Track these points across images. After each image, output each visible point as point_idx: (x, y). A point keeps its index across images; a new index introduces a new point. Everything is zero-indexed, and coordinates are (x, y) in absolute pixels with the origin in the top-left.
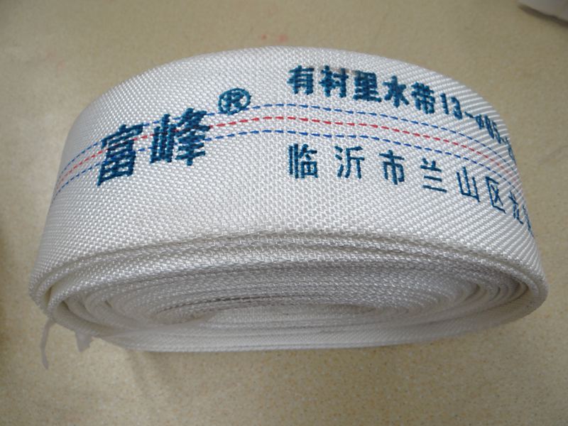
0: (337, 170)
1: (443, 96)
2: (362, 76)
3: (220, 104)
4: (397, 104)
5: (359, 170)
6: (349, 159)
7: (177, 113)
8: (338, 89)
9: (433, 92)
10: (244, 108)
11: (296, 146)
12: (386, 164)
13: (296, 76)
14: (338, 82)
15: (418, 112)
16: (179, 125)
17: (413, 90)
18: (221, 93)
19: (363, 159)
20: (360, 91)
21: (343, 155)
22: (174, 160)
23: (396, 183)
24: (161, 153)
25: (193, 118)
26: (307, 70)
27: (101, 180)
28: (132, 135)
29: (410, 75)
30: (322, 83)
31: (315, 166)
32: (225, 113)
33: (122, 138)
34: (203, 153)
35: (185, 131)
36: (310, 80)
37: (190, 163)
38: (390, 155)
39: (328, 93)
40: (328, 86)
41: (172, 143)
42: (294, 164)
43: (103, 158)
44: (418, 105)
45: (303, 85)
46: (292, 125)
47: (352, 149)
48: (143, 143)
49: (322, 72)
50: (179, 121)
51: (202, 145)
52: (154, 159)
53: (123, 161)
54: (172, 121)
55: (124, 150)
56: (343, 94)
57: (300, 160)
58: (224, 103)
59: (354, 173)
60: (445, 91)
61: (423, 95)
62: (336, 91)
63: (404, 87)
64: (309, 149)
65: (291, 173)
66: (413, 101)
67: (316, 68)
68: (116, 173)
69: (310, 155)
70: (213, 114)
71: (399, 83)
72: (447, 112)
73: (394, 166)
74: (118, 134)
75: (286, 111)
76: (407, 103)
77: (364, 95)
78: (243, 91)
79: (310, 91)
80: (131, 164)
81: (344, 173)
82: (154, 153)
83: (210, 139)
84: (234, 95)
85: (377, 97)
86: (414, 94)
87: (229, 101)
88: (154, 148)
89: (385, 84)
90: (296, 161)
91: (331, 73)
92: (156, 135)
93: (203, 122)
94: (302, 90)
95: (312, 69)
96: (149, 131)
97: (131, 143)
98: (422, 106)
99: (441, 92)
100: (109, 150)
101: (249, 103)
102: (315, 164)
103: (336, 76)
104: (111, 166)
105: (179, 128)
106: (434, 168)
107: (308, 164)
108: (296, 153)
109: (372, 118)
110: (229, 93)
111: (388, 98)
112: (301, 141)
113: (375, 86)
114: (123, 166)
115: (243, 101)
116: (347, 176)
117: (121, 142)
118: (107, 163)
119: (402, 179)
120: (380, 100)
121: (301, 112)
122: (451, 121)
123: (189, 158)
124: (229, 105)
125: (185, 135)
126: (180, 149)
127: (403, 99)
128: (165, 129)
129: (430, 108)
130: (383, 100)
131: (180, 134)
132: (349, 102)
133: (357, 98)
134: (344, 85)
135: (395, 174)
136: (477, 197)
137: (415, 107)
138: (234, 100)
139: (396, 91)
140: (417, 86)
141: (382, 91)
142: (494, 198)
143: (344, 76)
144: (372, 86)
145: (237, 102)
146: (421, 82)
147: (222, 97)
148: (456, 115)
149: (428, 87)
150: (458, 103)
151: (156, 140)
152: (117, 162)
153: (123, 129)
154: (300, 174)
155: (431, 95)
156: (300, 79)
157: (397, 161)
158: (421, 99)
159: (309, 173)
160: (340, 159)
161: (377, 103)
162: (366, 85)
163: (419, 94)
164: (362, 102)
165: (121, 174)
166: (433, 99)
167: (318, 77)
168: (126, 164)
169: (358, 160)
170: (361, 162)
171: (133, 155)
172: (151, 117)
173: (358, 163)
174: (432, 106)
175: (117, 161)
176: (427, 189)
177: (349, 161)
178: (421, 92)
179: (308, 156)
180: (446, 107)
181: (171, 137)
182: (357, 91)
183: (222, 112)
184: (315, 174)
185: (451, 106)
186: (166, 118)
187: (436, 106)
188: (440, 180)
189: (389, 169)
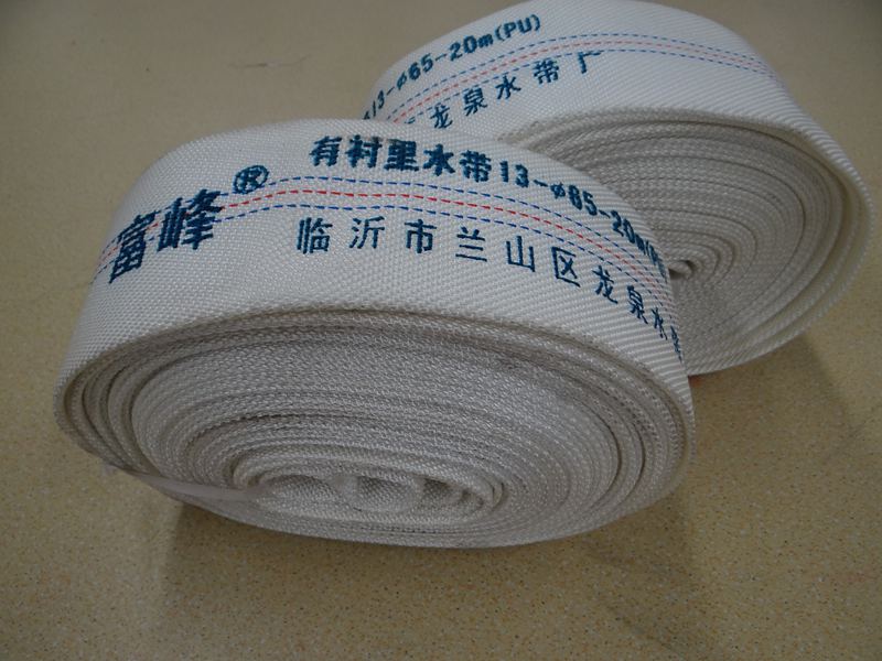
0: (350, 241)
1: (505, 165)
2: (398, 144)
3: (235, 183)
4: (438, 172)
5: (375, 240)
6: (367, 229)
7: (189, 194)
8: (367, 160)
9: (489, 160)
10: (260, 186)
11: (309, 220)
12: (411, 233)
13: (319, 148)
14: (368, 152)
15: (466, 179)
16: (190, 208)
17: (463, 158)
18: (235, 173)
19: (383, 229)
20: (393, 159)
21: (361, 227)
22: (179, 244)
23: (420, 251)
24: (168, 239)
25: (205, 200)
26: (333, 141)
27: (114, 276)
28: (145, 225)
30: (349, 153)
31: (327, 240)
32: (240, 192)
33: (135, 230)
34: (211, 236)
35: (194, 214)
36: (335, 150)
37: (195, 248)
38: (420, 224)
39: (354, 163)
40: (354, 156)
41: (181, 227)
42: (303, 239)
43: (117, 253)
44: (467, 174)
45: (327, 156)
46: (302, 198)
47: (372, 220)
48: (154, 232)
49: (351, 141)
50: (190, 204)
51: (211, 227)
52: (162, 246)
53: (133, 255)
54: (184, 205)
55: (136, 243)
56: (372, 164)
57: (311, 235)
58: (240, 181)
59: (369, 243)
60: (507, 159)
61: (476, 163)
62: (363, 162)
63: (450, 155)
64: (322, 223)
65: (299, 248)
66: (460, 169)
67: (345, 138)
68: (127, 268)
69: (324, 229)
70: (226, 194)
71: (445, 151)
72: (506, 180)
73: (420, 234)
74: (133, 226)
76: (452, 171)
77: (399, 164)
78: (262, 167)
79: (333, 162)
80: (140, 257)
81: (359, 242)
82: (162, 240)
83: (220, 221)
84: (252, 172)
85: (414, 165)
86: (463, 162)
87: (246, 179)
88: (162, 236)
89: (426, 152)
90: (307, 236)
91: (361, 142)
92: (165, 222)
93: (217, 203)
94: (324, 162)
95: (339, 139)
96: (160, 219)
97: (144, 233)
98: (472, 174)
99: (501, 160)
100: (123, 245)
101: (266, 180)
102: (328, 238)
103: (366, 145)
104: (123, 262)
105: (188, 211)
106: (476, 236)
107: (320, 238)
108: (308, 227)
109: (404, 187)
110: (247, 171)
111: (427, 166)
112: (315, 215)
113: (413, 154)
114: (133, 260)
115: (260, 179)
116: (360, 247)
117: (135, 234)
118: (120, 258)
119: (429, 248)
120: (417, 169)
121: (322, 186)
122: (512, 189)
123: (196, 242)
124: (244, 185)
125: (193, 218)
126: (188, 233)
127: (448, 167)
128: (176, 212)
129: (482, 175)
130: (421, 170)
131: (189, 216)
132: (379, 172)
133: (388, 167)
134: (375, 154)
135: (420, 244)
136: (532, 268)
137: (462, 175)
138: (251, 178)
139: (439, 159)
140: (468, 154)
141: (421, 158)
142: (561, 269)
143: (376, 144)
144: (408, 155)
145: (253, 180)
146: (473, 150)
147: (238, 176)
148: (519, 182)
149: (483, 155)
150: (526, 171)
151: (165, 226)
152: (129, 256)
153: (138, 220)
154: (308, 249)
155: (487, 162)
156: (325, 151)
157: (426, 230)
158: (472, 166)
159: (320, 247)
160: (357, 230)
161: (413, 172)
162: (402, 155)
163: (470, 162)
164: (396, 174)
165: (131, 268)
166: (489, 167)
167: (344, 148)
168: (136, 257)
169: (377, 231)
170: (380, 232)
171: (143, 247)
172: (162, 203)
173: (376, 233)
174: (486, 173)
175: (129, 255)
176: (460, 258)
177: (366, 232)
178: (473, 160)
179: (321, 231)
180: (505, 174)
181: (181, 220)
182: (389, 161)
183: (237, 191)
184: (326, 248)
185: (514, 174)
186: (178, 202)
187: (490, 174)
188: (481, 249)
189: (415, 238)
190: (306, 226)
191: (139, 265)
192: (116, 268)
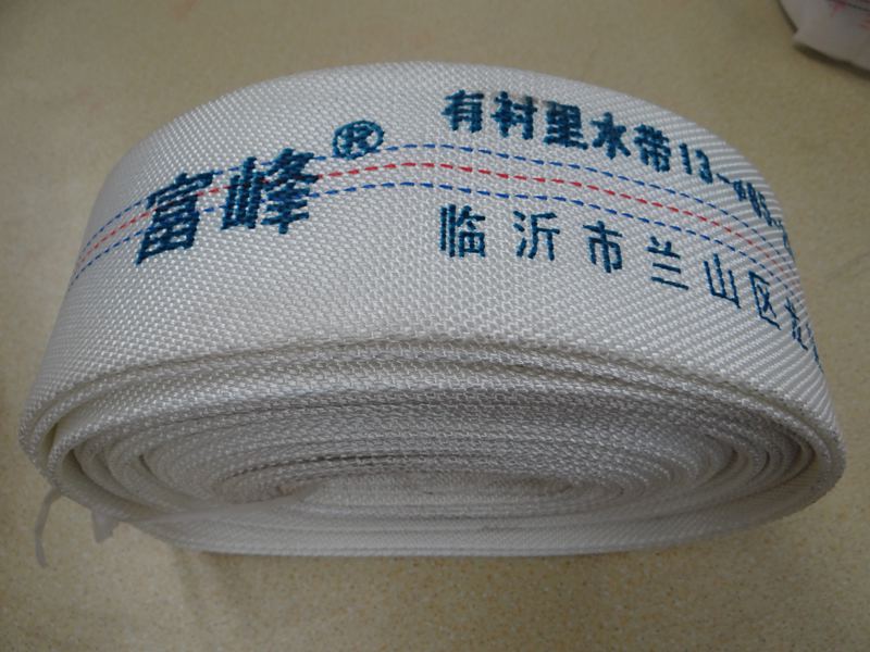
0: (516, 246)
1: (684, 147)
2: (558, 109)
3: (335, 144)
4: (612, 154)
5: (551, 248)
6: (536, 231)
7: (267, 154)
8: (521, 127)
9: (667, 140)
10: (372, 150)
11: (453, 208)
12: (593, 241)
13: (455, 105)
14: (520, 117)
15: (645, 167)
16: (270, 173)
17: (637, 135)
18: (337, 126)
19: (558, 232)
20: (554, 131)
21: (527, 224)
22: (259, 226)
23: (609, 271)
24: (240, 213)
25: (292, 164)
26: (473, 97)
27: (143, 255)
28: (196, 187)
29: (632, 113)
30: (497, 116)
31: (482, 239)
32: (343, 156)
33: (178, 193)
34: (306, 215)
35: (278, 183)
36: (477, 112)
37: (284, 230)
38: (600, 228)
39: (505, 131)
40: (504, 121)
41: (257, 200)
42: (448, 234)
43: (148, 222)
44: (645, 158)
45: (467, 118)
46: (448, 177)
47: (541, 216)
48: (212, 202)
49: (497, 100)
50: (269, 168)
51: (305, 204)
52: (227, 224)
53: (178, 227)
54: (259, 167)
55: (182, 211)
56: (528, 134)
57: (459, 230)
58: (342, 141)
59: (543, 251)
60: (686, 141)
61: (653, 144)
62: (517, 130)
63: (623, 129)
64: (472, 214)
65: (443, 248)
66: (636, 151)
67: (487, 94)
68: (167, 245)
69: (474, 222)
70: (323, 158)
71: (616, 123)
73: (606, 245)
74: (173, 187)
75: (437, 156)
76: (628, 153)
77: (562, 137)
78: (372, 124)
79: (476, 126)
80: (192, 232)
81: (528, 250)
82: (229, 215)
83: (318, 195)
84: (358, 130)
85: (581, 141)
86: (639, 142)
87: (350, 139)
88: (229, 207)
89: (594, 123)
90: (452, 231)
91: (509, 103)
92: (232, 188)
93: (308, 170)
94: (465, 126)
95: (480, 96)
96: (222, 182)
97: (195, 199)
98: (650, 160)
99: (680, 142)
100: (158, 210)
101: (380, 142)
102: (482, 236)
103: (518, 107)
104: (159, 235)
105: (269, 178)
106: (668, 252)
107: (471, 235)
108: (452, 219)
109: (572, 171)
110: (350, 128)
111: (598, 144)
112: (461, 202)
113: (578, 125)
114: (178, 234)
115: (372, 140)
116: (532, 255)
117: (178, 198)
118: (153, 230)
119: (618, 266)
120: (585, 147)
121: (462, 158)
122: (695, 184)
123: (284, 222)
124: (349, 145)
125: (277, 189)
126: (270, 208)
127: (622, 147)
128: (247, 178)
129: (662, 163)
130: (591, 147)
131: (270, 186)
132: (537, 147)
133: (549, 141)
134: (530, 121)
135: (607, 257)
136: (736, 301)
137: (639, 161)
138: (357, 138)
139: (610, 135)
140: (642, 130)
141: (589, 133)
142: (762, 304)
143: (529, 106)
144: (573, 126)
145: (362, 141)
146: (649, 124)
147: (339, 133)
148: (703, 176)
149: (660, 133)
150: (706, 159)
151: (232, 196)
152: (169, 229)
153: (182, 179)
154: (457, 250)
155: (665, 144)
156: (462, 110)
157: (610, 238)
158: (649, 148)
159: (472, 250)
160: (522, 230)
161: (581, 150)
162: (565, 124)
163: (647, 142)
164: (558, 148)
165: (175, 246)
166: (668, 151)
167: (489, 108)
168: (183, 231)
169: (550, 233)
170: (554, 236)
171: (194, 218)
172: (226, 161)
173: (550, 238)
174: (666, 160)
175: (169, 226)
176: (657, 283)
177: (535, 234)
178: (649, 139)
179: (470, 225)
180: (687, 163)
181: (257, 191)
182: (550, 131)
183: (338, 154)
184: (481, 251)
185: (695, 163)
186: (250, 163)
187: (672, 160)
188: (679, 271)
189: (599, 247)
190: (450, 217)
191: (189, 244)
192: (147, 243)
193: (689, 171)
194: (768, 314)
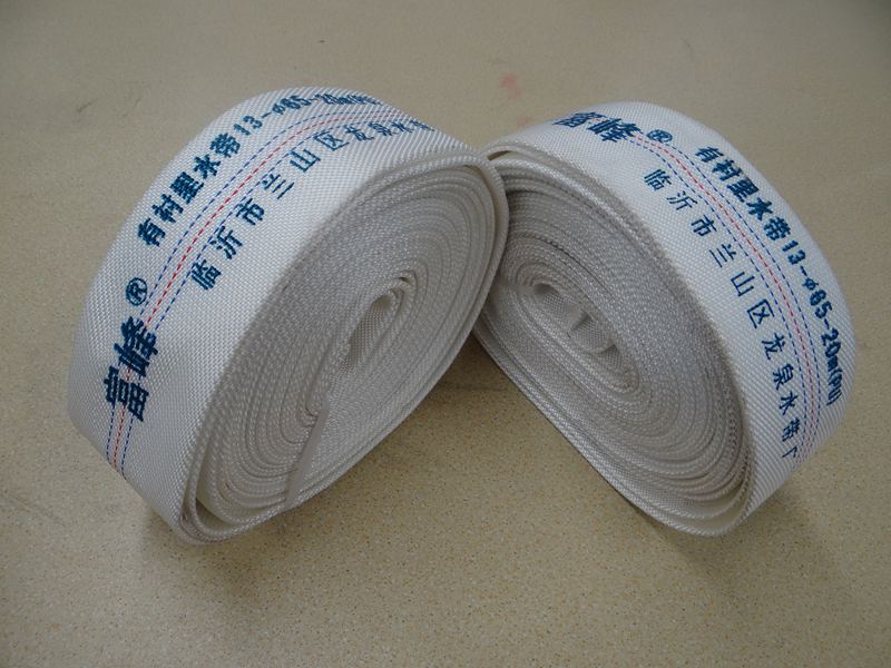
0: (225, 256)
1: (237, 127)
2: (176, 185)
3: (133, 303)
4: (215, 172)
5: (236, 241)
6: (224, 241)
8: (175, 211)
9: (226, 134)
14: (169, 207)
15: (231, 158)
17: (214, 150)
18: (125, 296)
19: (231, 232)
20: (185, 195)
21: (219, 243)
22: (148, 361)
23: (261, 219)
24: (141, 367)
25: (130, 329)
26: (146, 225)
29: (201, 146)
30: (163, 219)
36: (155, 228)
37: (156, 352)
38: (242, 208)
39: (172, 221)
40: (167, 217)
42: (203, 282)
44: (227, 155)
45: (156, 236)
47: (219, 234)
48: (125, 373)
49: (155, 213)
50: (124, 340)
52: (143, 374)
53: (135, 395)
54: (122, 344)
55: (126, 390)
56: (180, 210)
57: (204, 276)
58: (133, 299)
59: (235, 246)
60: (233, 123)
61: (224, 144)
62: (175, 214)
63: (207, 157)
64: (200, 264)
65: (206, 288)
66: (221, 157)
67: (150, 215)
68: (142, 403)
69: (204, 266)
71: (202, 158)
73: (250, 211)
74: (109, 387)
76: (218, 164)
77: (190, 194)
78: (133, 280)
79: (162, 234)
80: (141, 391)
81: (231, 253)
82: (138, 371)
84: (132, 288)
85: (199, 184)
86: (218, 152)
87: (136, 295)
89: (196, 170)
90: (202, 279)
91: (160, 207)
93: (136, 323)
94: (159, 239)
95: (149, 220)
97: (122, 381)
98: (229, 152)
99: (232, 127)
100: (120, 400)
101: (144, 282)
102: (212, 268)
103: (164, 205)
104: (134, 405)
105: (129, 343)
106: (274, 179)
107: (209, 272)
109: (214, 204)
110: (129, 291)
111: (205, 176)
113: (191, 180)
114: (139, 396)
115: (141, 286)
116: (235, 253)
118: (130, 406)
119: (263, 212)
120: (202, 185)
122: (256, 136)
127: (213, 164)
129: (235, 147)
130: (205, 181)
132: (188, 209)
133: (189, 201)
134: (174, 203)
135: (256, 215)
136: (318, 159)
137: (226, 159)
138: (135, 291)
139: (205, 166)
140: (213, 144)
141: (197, 176)
142: (331, 144)
143: (167, 199)
144: (190, 183)
146: (213, 139)
147: (128, 298)
148: (256, 127)
149: (221, 136)
150: (250, 117)
154: (211, 283)
155: (228, 137)
157: (249, 206)
158: (224, 148)
159: (215, 276)
160: (220, 247)
161: (203, 188)
162: (185, 186)
163: (220, 147)
164: (195, 200)
166: (232, 138)
167: (157, 220)
169: (229, 236)
170: (232, 235)
173: (232, 238)
174: (235, 143)
177: (226, 243)
178: (220, 144)
179: (205, 269)
180: (243, 130)
182: (184, 197)
183: (139, 305)
184: (219, 273)
185: (248, 126)
186: (116, 347)
187: (237, 140)
188: (284, 181)
189: (250, 216)
190: (196, 276)
191: (146, 394)
192: (135, 412)
193: (248, 133)
194: (338, 143)
